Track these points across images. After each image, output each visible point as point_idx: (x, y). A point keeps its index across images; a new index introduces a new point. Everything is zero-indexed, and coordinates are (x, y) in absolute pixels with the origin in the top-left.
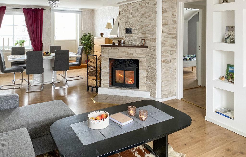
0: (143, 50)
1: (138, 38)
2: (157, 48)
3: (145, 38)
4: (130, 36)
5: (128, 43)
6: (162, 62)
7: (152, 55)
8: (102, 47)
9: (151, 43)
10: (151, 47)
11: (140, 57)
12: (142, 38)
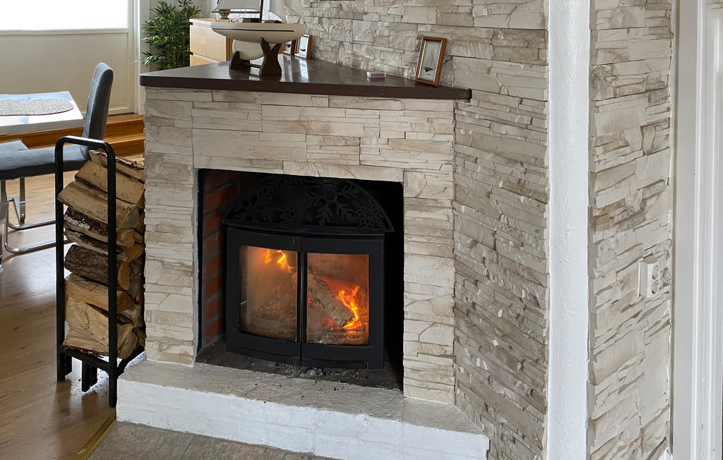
0: (432, 115)
1: (397, 27)
2: (550, 108)
3: (444, 30)
4: (347, 12)
5: (333, 55)
6: (594, 223)
7: (511, 161)
8: (153, 90)
9: (500, 66)
10: (502, 100)
11: (412, 163)
12: (421, 29)
